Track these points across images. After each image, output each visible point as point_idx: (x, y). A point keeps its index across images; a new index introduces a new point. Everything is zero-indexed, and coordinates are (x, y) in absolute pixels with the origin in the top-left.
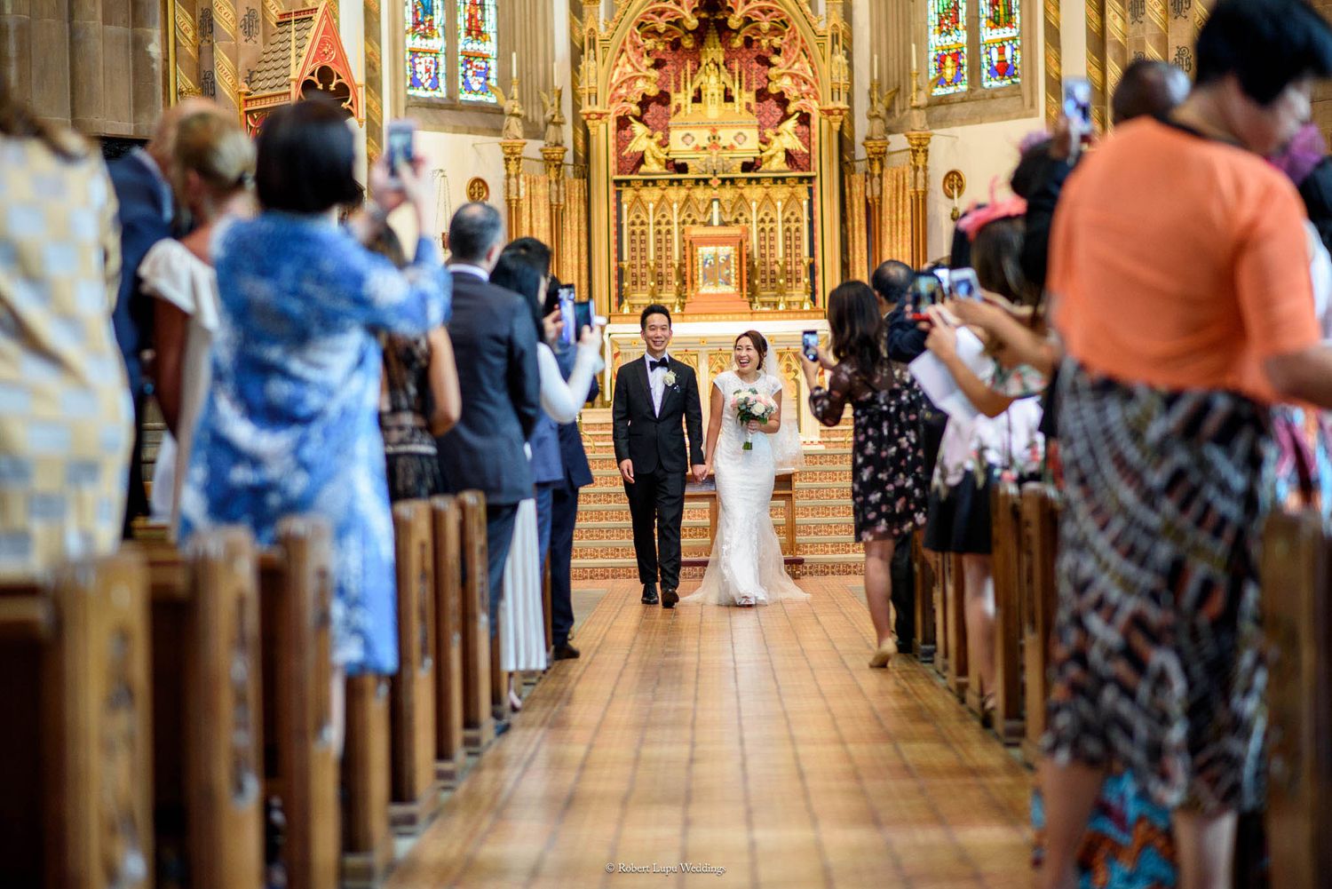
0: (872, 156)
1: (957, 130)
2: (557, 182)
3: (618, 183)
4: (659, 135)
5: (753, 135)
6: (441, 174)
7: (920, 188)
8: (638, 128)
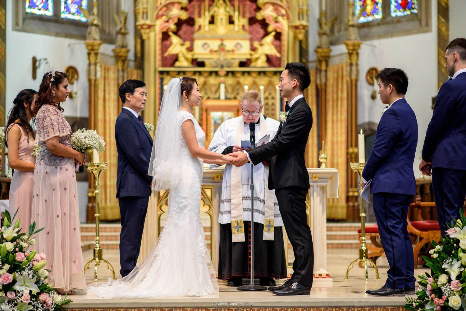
0: (321, 58)
1: (376, 42)
2: (123, 71)
3: (161, 73)
4: (188, 44)
5: (246, 45)
6: (45, 61)
7: (354, 77)
8: (175, 39)
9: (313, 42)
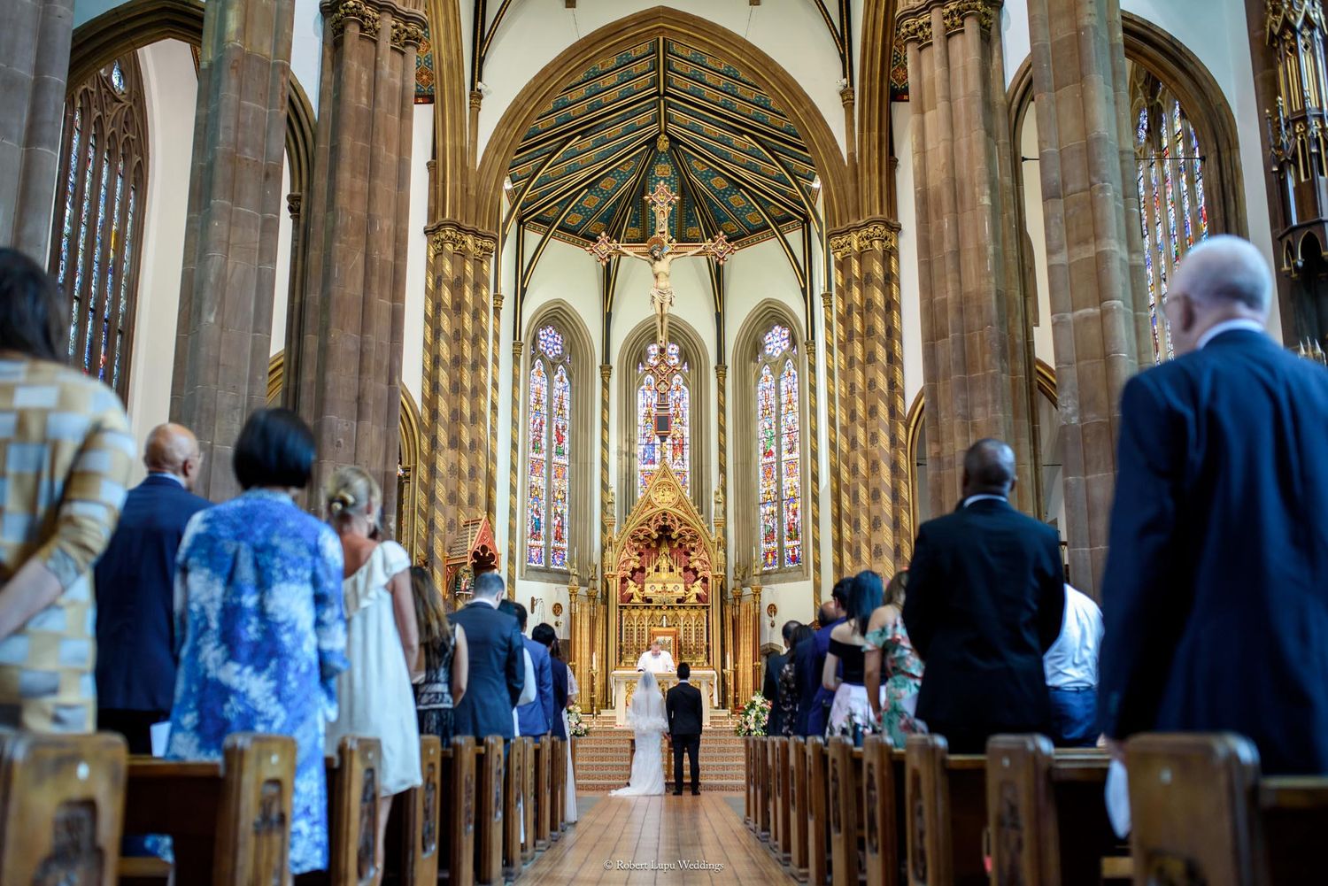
0: (735, 597)
1: (774, 586)
2: (594, 606)
3: (621, 607)
4: (640, 586)
5: (682, 587)
6: (540, 601)
7: (757, 612)
8: (631, 583)
9: (731, 584)
